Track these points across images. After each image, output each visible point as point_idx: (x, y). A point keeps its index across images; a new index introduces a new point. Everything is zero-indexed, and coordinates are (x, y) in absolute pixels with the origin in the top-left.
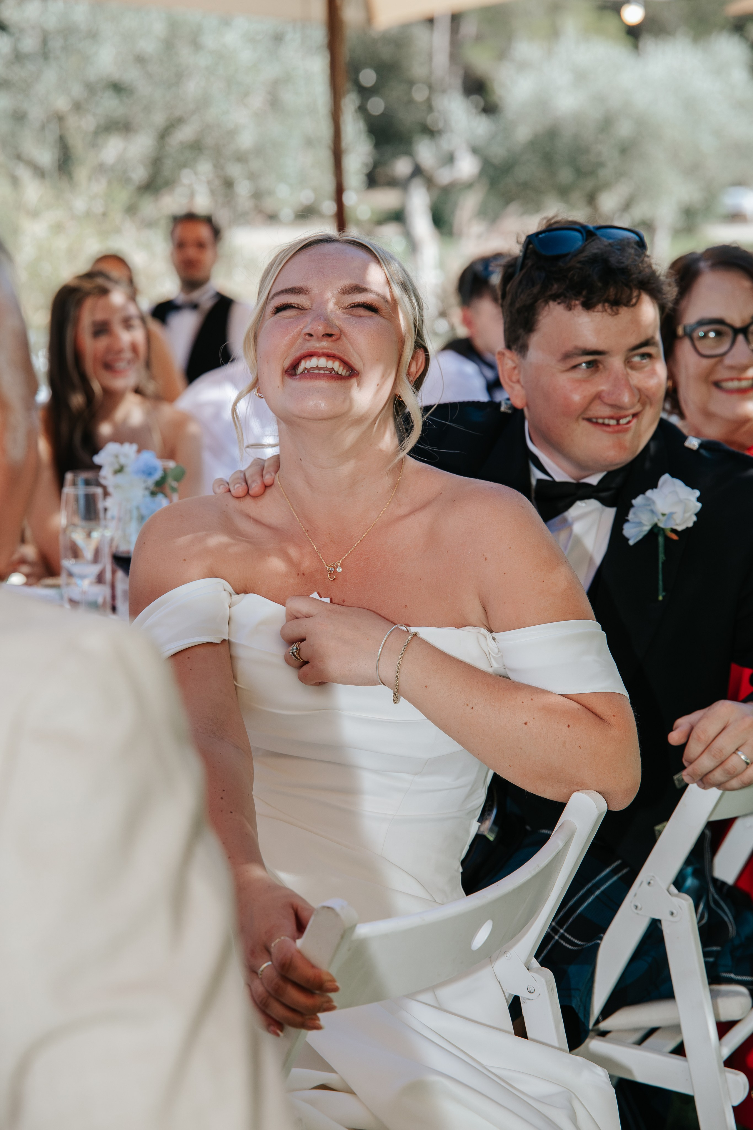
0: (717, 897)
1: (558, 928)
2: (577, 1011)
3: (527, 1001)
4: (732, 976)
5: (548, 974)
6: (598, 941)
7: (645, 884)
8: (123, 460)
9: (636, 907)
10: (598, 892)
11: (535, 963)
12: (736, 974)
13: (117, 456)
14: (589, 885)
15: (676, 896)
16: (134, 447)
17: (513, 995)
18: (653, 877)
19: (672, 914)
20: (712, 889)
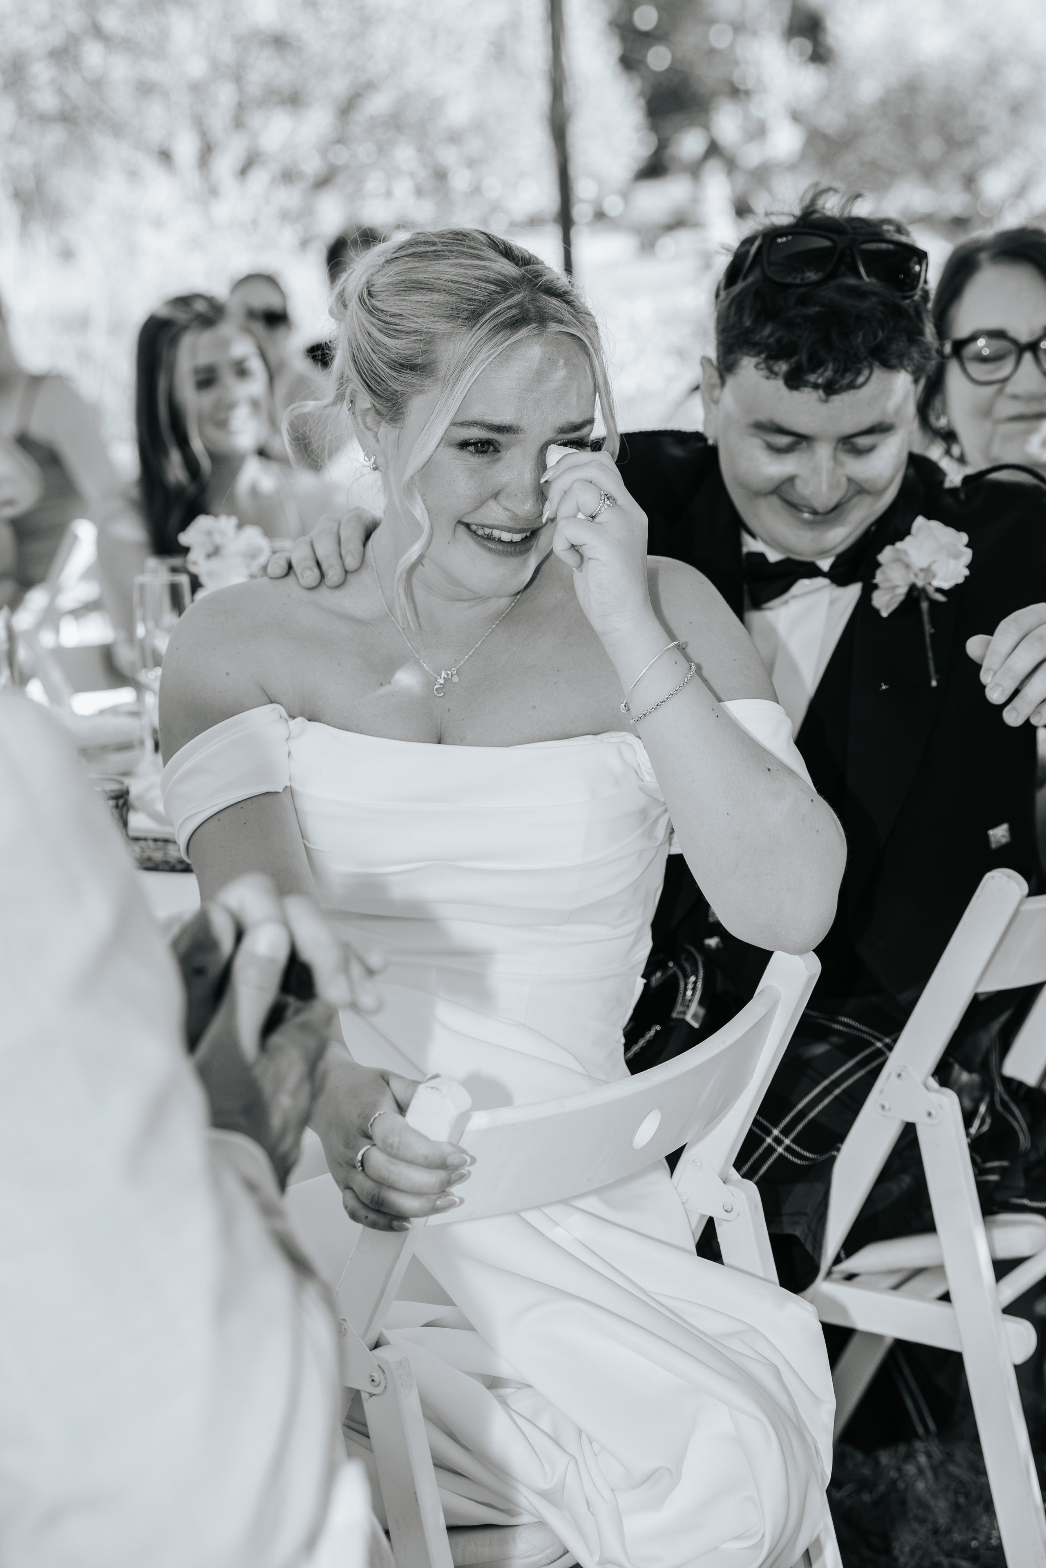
0: (1006, 1097)
1: (782, 1137)
2: (803, 1241)
3: (724, 1223)
4: (1026, 1202)
5: (751, 1188)
6: (835, 1153)
7: (894, 1077)
8: (218, 539)
9: (883, 1107)
10: (837, 1092)
11: (735, 1175)
12: (1031, 1200)
13: (209, 534)
14: (826, 1083)
15: (936, 1091)
16: (233, 521)
17: (706, 1216)
18: (905, 1067)
19: (930, 1114)
20: (999, 1087)
